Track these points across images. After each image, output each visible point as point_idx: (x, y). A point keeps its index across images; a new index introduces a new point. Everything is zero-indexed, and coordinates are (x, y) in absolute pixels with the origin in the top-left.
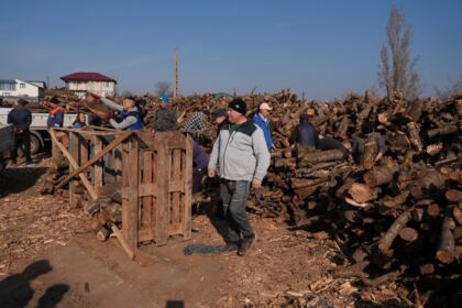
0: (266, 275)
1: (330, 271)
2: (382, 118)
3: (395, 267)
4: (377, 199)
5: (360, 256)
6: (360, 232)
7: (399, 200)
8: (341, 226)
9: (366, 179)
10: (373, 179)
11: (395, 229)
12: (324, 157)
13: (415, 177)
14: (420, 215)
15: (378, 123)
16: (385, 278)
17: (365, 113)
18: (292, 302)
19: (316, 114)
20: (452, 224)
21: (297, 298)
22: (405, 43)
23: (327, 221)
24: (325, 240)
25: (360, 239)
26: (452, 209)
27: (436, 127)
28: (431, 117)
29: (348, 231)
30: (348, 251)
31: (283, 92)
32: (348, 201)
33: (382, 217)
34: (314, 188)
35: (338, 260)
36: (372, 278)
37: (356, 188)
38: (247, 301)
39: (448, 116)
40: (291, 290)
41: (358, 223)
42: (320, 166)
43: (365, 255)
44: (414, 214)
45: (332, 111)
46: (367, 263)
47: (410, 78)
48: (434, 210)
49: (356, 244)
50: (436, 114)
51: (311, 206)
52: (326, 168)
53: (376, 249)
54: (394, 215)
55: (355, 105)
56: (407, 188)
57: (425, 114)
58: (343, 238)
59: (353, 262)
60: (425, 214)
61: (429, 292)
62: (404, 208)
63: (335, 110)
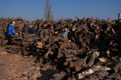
0: (16, 70)
1: (34, 65)
2: (45, 25)
3: (49, 61)
4: (44, 45)
5: (41, 60)
6: (41, 54)
7: (49, 45)
8: (36, 53)
9: (41, 41)
10: (43, 41)
11: (48, 52)
12: (31, 36)
13: (52, 39)
14: (54, 48)
15: (44, 27)
16: (47, 64)
17: (41, 24)
18: (24, 75)
19: (28, 24)
20: (60, 49)
21: (25, 74)
23: (32, 52)
24: (32, 57)
25: (41, 56)
26: (60, 46)
27: (57, 27)
28: (56, 25)
29: (38, 54)
30: (38, 59)
31: (18, 18)
32: (37, 46)
33: (45, 50)
34: (29, 44)
35: (36, 62)
36: (44, 65)
37: (39, 43)
38: (10, 78)
39: (59, 25)
40: (23, 72)
41: (40, 52)
42: (30, 38)
43: (42, 59)
44: (52, 48)
45: (33, 23)
46: (43, 61)
47: (51, 16)
48: (57, 47)
49: (40, 57)
50: (57, 25)
51: (28, 49)
52: (32, 39)
53: (44, 57)
54: (48, 49)
55: (38, 22)
56: (51, 42)
57: (54, 24)
58: (37, 56)
59: (39, 62)
60: (55, 48)
61: (56, 65)
62: (50, 47)
63: (34, 23)
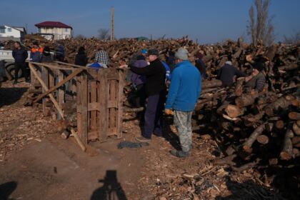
0: (170, 163)
1: (211, 161)
2: (249, 58)
3: (253, 159)
4: (243, 115)
5: (230, 151)
6: (231, 136)
7: (258, 117)
8: (219, 131)
9: (237, 102)
10: (241, 103)
11: (254, 136)
12: (210, 85)
13: (269, 102)
14: (271, 128)
15: (246, 61)
16: (246, 166)
17: (237, 55)
18: (187, 181)
19: (205, 54)
20: (292, 134)
21: (190, 179)
22: (266, 5)
23: (210, 128)
24: (209, 140)
25: (232, 141)
26: (292, 124)
27: (284, 65)
28: (281, 58)
29: (224, 135)
30: (224, 147)
31: (184, 38)
32: (225, 116)
33: (246, 127)
34: (203, 105)
35: (216, 154)
36: (238, 166)
37: (230, 108)
38: (158, 180)
39: (292, 58)
40: (186, 173)
41: (230, 130)
42: (207, 91)
43: (234, 150)
44: (267, 126)
45: (215, 52)
46: (235, 156)
48: (280, 125)
49: (229, 143)
50: (285, 56)
51: (200, 117)
52: (211, 92)
53: (241, 148)
54: (254, 126)
55: (231, 49)
56: (263, 109)
57: (277, 56)
58: (220, 139)
59: (226, 155)
60: (274, 127)
61: (274, 176)
62: (261, 122)
63: (218, 51)
